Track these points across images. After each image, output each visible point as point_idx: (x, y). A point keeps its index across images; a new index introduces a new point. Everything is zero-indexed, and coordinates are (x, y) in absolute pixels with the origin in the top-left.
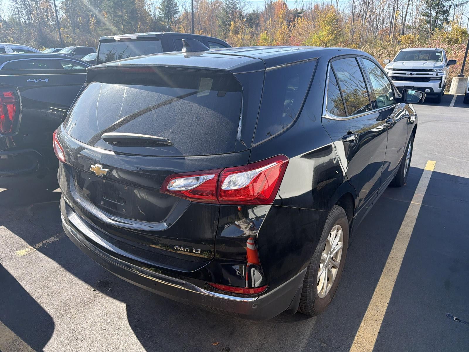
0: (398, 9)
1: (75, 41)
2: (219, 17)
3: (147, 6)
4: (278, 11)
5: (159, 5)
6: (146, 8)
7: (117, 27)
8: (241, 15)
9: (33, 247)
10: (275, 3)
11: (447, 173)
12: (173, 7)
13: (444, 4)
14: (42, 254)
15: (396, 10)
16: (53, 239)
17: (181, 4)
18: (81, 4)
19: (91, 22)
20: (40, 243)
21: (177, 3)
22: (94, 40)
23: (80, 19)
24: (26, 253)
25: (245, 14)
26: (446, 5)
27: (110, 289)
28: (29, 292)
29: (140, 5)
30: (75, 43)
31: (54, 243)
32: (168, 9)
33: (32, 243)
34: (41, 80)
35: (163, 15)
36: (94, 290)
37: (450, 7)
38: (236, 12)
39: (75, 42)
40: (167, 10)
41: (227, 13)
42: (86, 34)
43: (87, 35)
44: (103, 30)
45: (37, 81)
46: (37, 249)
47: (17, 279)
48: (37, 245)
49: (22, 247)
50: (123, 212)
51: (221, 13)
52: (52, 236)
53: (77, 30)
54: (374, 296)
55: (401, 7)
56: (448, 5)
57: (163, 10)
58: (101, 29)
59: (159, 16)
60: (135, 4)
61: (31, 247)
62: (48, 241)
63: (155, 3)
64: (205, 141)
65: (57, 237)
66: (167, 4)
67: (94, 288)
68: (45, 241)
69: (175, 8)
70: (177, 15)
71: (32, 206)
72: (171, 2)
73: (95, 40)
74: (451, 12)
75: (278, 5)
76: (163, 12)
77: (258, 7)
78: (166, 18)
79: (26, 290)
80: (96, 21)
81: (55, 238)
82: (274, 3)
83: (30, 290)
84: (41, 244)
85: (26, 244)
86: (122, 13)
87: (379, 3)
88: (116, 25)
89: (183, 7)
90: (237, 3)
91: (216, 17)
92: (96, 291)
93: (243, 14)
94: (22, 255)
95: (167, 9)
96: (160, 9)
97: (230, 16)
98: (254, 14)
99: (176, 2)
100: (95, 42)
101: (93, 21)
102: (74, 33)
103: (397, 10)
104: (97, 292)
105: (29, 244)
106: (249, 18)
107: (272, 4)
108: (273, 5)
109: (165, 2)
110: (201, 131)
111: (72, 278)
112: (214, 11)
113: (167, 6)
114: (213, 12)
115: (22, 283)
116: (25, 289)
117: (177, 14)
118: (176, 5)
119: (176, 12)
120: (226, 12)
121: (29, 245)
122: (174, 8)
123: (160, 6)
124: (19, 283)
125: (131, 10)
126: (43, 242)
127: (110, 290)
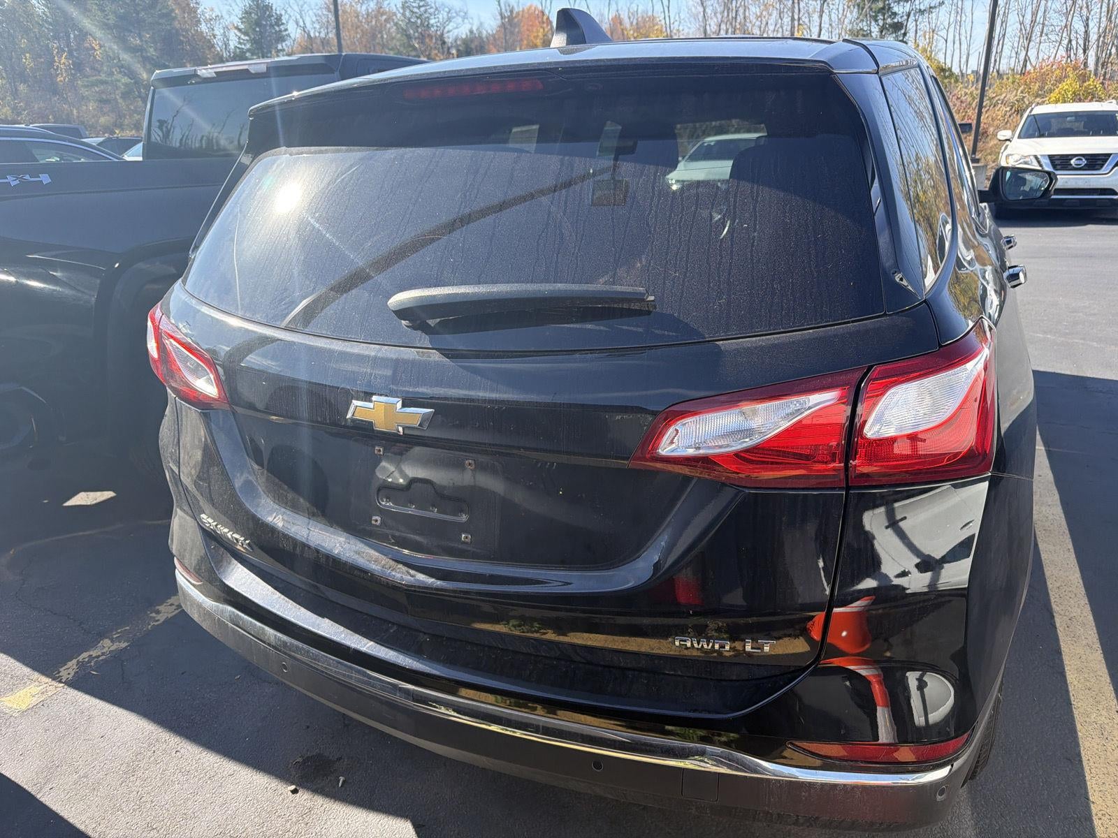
0: (801, 22)
1: (19, 114)
2: (390, 47)
3: (203, 24)
4: (528, 30)
5: (237, 22)
6: (203, 27)
7: (131, 76)
8: (444, 43)
9: (53, 679)
10: (521, 13)
11: (1056, 372)
12: (272, 26)
13: (896, 9)
14: (87, 697)
15: (796, 23)
16: (107, 646)
17: (293, 18)
18: (27, 22)
19: (58, 66)
20: (70, 664)
21: (281, 15)
22: (72, 111)
23: (27, 60)
24: (35, 699)
25: (450, 40)
26: (900, 12)
27: (342, 779)
28: (82, 828)
29: (186, 22)
30: (19, 119)
31: (117, 657)
32: (260, 31)
33: (46, 665)
34: (27, 177)
35: (248, 46)
36: (295, 792)
37: (908, 15)
38: (429, 35)
39: (18, 116)
40: (257, 31)
41: (409, 37)
42: (48, 97)
43: (51, 99)
44: (93, 84)
45: (17, 182)
46: (65, 683)
47: (30, 790)
48: (61, 670)
49: (16, 684)
50: (464, 543)
51: (393, 38)
52: (102, 635)
53: (22, 87)
54: (1073, 695)
55: (806, 17)
56: (903, 13)
57: (246, 34)
58: (87, 81)
59: (239, 48)
60: (174, 19)
61: (44, 679)
62: (94, 653)
63: (226, 16)
64: (775, 286)
65: (119, 639)
66: (256, 17)
67: (292, 783)
68: (85, 655)
69: (278, 26)
70: (284, 44)
71: (11, 552)
72: (268, 13)
73: (75, 111)
74: (911, 25)
75: (528, 18)
76: (247, 38)
77: (481, 24)
78: (256, 51)
79: (71, 821)
80: (71, 62)
81: (112, 641)
82: (518, 13)
83: (83, 818)
84: (75, 667)
85: (27, 670)
86: (142, 41)
87: (758, 10)
88: (126, 71)
89: (297, 23)
90: (431, 14)
91: (381, 48)
92: (300, 793)
93: (446, 40)
94: (24, 707)
95: (258, 29)
96: (240, 30)
97: (417, 46)
98: (472, 41)
99: (278, 12)
100: (73, 115)
101: (64, 63)
102: (15, 93)
103: (799, 24)
104: (304, 797)
105: (35, 668)
106: (461, 48)
107: (514, 15)
108: (516, 17)
109: (251, 13)
110: (752, 256)
111: (210, 760)
112: (377, 33)
113: (258, 23)
114: (374, 36)
115: (52, 799)
116: (66, 817)
117: (284, 41)
118: (279, 18)
119: (281, 38)
120: (406, 35)
121: (36, 675)
122: (277, 29)
123: (240, 24)
124: (41, 803)
125: (163, 34)
126: (80, 658)
127: (344, 782)
